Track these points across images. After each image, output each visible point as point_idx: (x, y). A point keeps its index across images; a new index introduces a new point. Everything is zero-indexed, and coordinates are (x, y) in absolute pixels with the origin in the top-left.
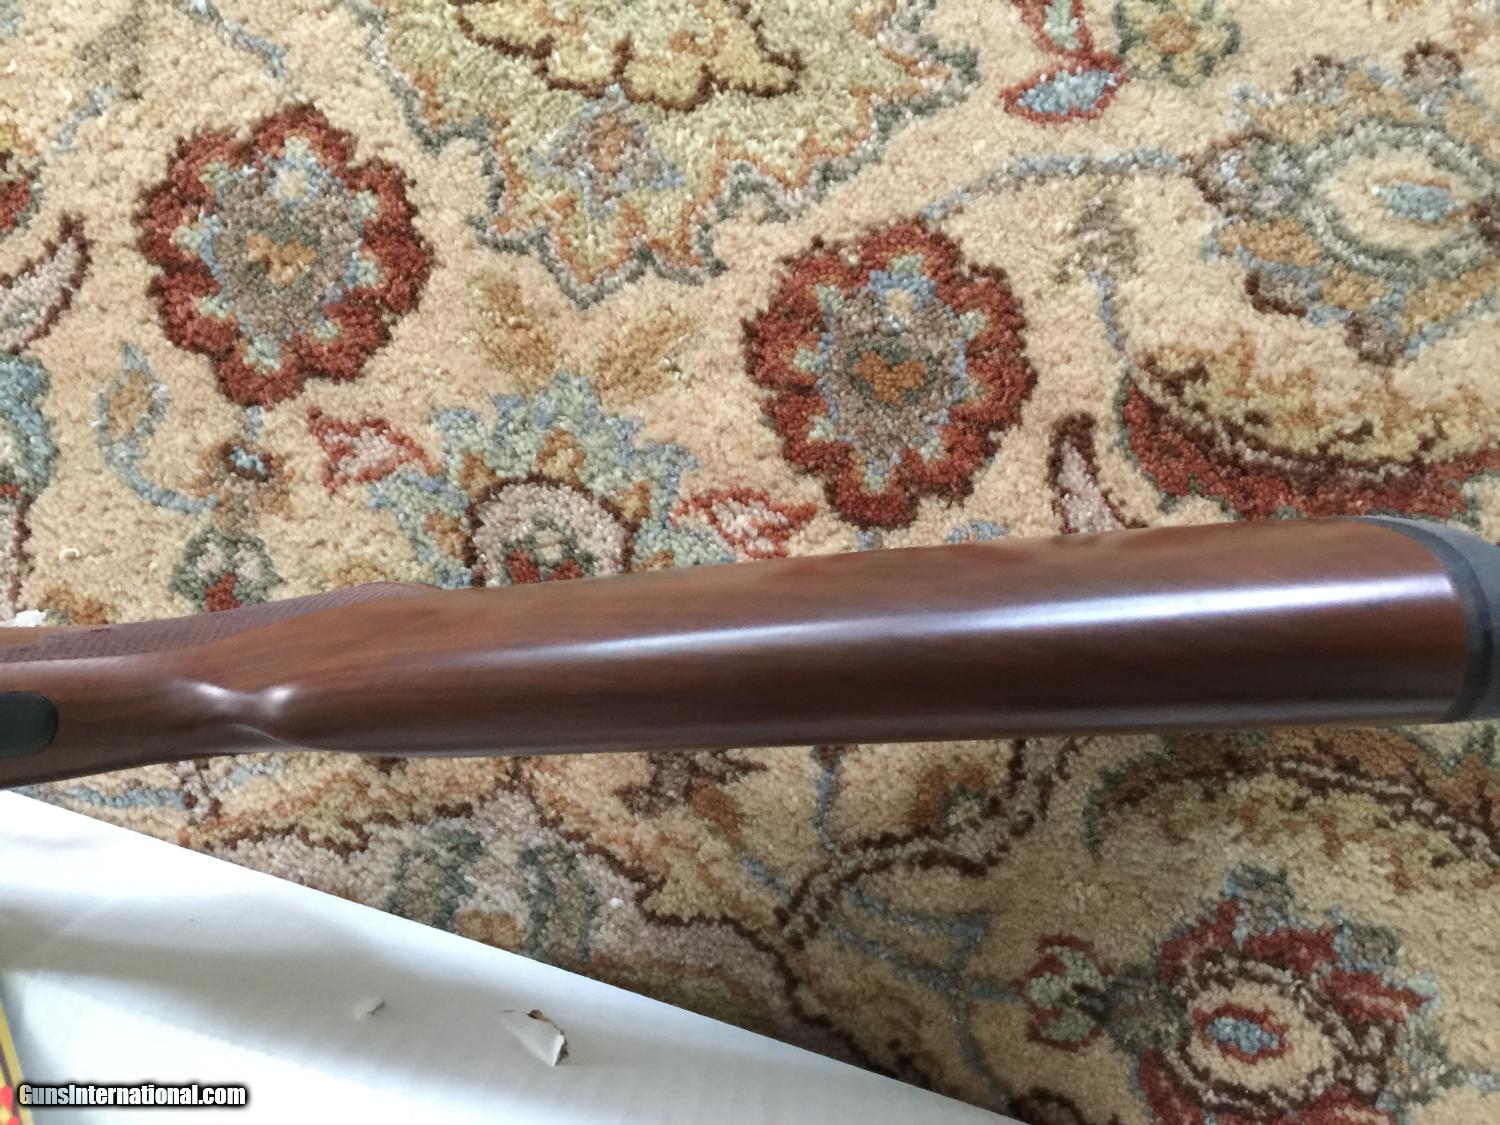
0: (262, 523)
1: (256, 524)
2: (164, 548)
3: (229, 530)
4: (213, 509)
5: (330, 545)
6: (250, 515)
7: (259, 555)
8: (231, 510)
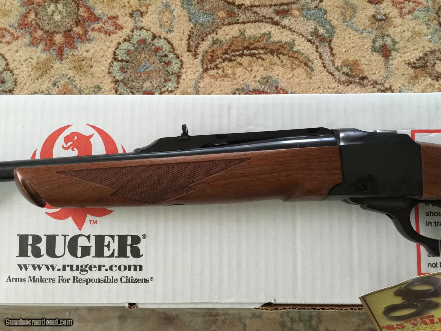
0: (389, 30)
1: (387, 30)
2: (367, 42)
3: (381, 34)
4: (376, 30)
5: (406, 31)
6: (385, 29)
7: (390, 38)
8: (380, 29)
